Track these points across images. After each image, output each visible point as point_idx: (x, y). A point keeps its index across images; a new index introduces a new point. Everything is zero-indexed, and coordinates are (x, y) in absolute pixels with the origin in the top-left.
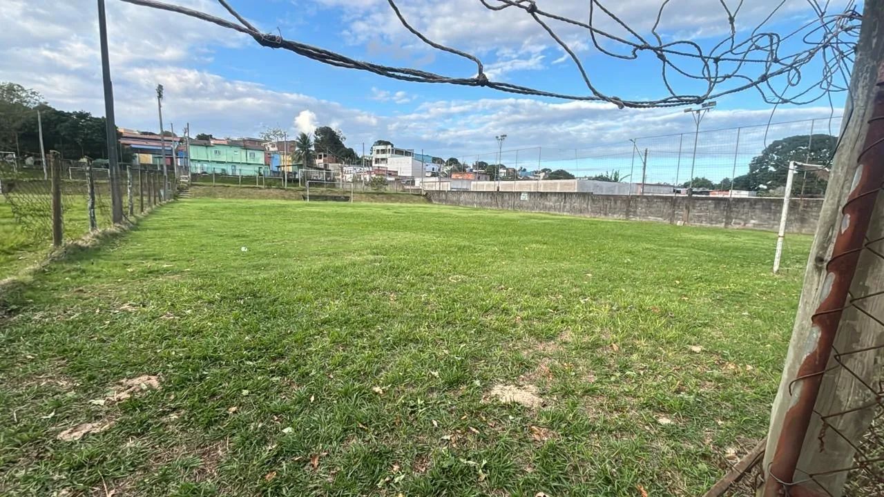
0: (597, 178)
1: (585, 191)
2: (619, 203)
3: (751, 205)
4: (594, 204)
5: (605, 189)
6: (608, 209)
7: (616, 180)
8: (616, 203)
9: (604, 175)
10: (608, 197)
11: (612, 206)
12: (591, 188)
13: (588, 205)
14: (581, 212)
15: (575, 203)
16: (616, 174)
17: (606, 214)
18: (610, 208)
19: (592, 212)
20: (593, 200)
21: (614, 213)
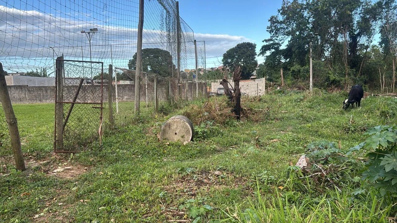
0: (29, 74)
1: (21, 84)
2: (49, 92)
3: (123, 88)
4: (30, 93)
5: (36, 82)
6: (41, 97)
7: (45, 76)
8: (47, 92)
9: (35, 71)
10: (40, 88)
11: (45, 94)
12: (25, 81)
13: (25, 94)
14: (21, 101)
15: (14, 94)
16: (45, 70)
17: (40, 100)
18: (43, 96)
19: (30, 99)
20: (29, 91)
21: (47, 99)
